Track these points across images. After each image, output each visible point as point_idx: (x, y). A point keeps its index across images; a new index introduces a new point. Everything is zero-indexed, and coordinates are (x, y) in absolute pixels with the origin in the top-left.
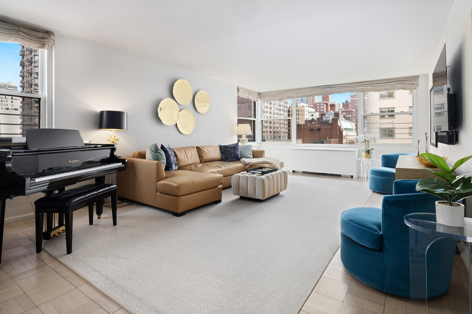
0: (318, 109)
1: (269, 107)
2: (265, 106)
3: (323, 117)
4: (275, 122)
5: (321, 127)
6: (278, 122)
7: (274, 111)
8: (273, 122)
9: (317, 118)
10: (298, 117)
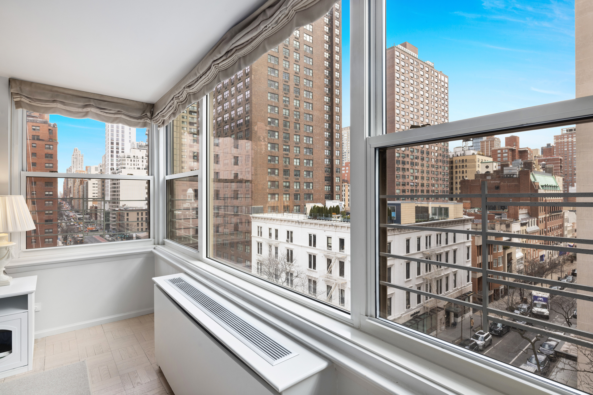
0: (499, 158)
1: (420, 158)
2: (415, 157)
3: (505, 168)
4: (429, 177)
5: (500, 183)
6: (434, 178)
7: (427, 162)
8: (427, 177)
9: (494, 171)
10: (466, 171)
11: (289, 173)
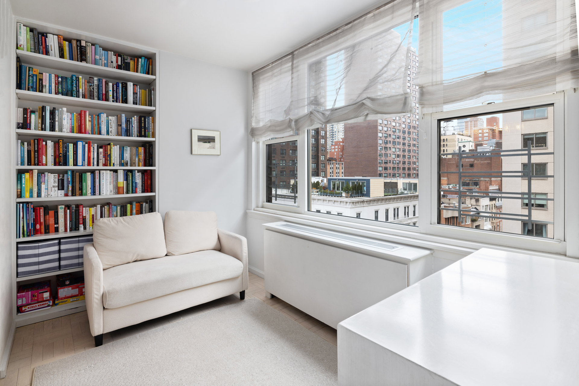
0: (480, 137)
1: (402, 137)
2: (397, 136)
3: (478, 148)
4: (410, 156)
5: (474, 161)
7: (409, 141)
9: (470, 150)
10: (447, 149)
11: (276, 152)
